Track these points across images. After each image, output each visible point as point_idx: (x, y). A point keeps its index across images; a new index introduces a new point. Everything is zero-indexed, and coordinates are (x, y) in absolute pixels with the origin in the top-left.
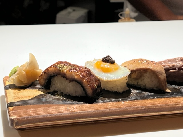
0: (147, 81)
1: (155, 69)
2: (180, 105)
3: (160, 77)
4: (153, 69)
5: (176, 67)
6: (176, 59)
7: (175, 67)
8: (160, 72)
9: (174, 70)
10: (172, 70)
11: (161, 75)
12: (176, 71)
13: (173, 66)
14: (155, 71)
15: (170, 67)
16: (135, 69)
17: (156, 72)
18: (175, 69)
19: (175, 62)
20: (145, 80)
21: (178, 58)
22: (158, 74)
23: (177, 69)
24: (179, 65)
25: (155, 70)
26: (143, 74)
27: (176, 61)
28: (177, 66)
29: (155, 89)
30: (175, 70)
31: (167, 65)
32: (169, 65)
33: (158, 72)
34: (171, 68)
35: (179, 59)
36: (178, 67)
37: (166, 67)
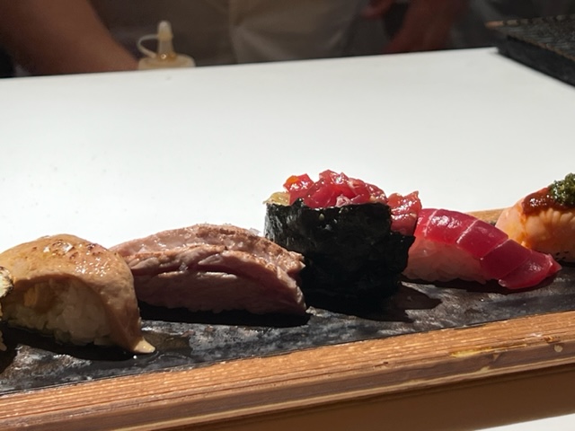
0: (70, 318)
1: (93, 276)
2: (165, 403)
3: (109, 303)
4: (84, 278)
5: (181, 261)
6: (186, 232)
7: (178, 261)
8: (109, 285)
9: (176, 273)
10: (167, 272)
11: (116, 296)
12: (180, 275)
13: (172, 257)
14: (92, 284)
15: (162, 262)
16: (29, 278)
17: (97, 286)
18: (176, 268)
19: (180, 243)
20: (64, 315)
21: (192, 228)
22: (102, 293)
23: (183, 266)
24: (190, 254)
25: (92, 281)
26: (57, 293)
27: (186, 240)
28: (184, 257)
29: (97, 342)
30: (179, 271)
31: (152, 255)
32: (158, 255)
33: (101, 287)
34: (166, 265)
35: (196, 231)
36: (188, 259)
37: (149, 262)
